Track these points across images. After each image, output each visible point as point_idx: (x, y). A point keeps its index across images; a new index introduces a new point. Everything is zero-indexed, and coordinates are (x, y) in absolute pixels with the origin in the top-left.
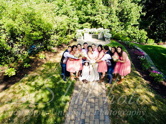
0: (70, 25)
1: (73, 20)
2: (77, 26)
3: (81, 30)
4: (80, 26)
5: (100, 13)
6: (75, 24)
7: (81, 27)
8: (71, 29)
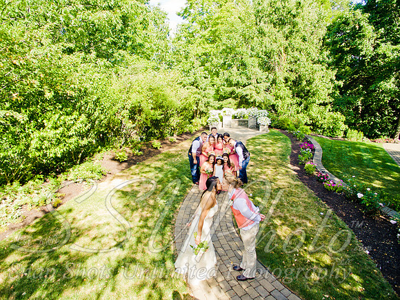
0: (200, 102)
1: (205, 94)
2: (211, 104)
3: (219, 111)
4: (217, 104)
5: (254, 82)
6: (209, 100)
7: (219, 106)
8: (202, 109)
